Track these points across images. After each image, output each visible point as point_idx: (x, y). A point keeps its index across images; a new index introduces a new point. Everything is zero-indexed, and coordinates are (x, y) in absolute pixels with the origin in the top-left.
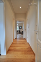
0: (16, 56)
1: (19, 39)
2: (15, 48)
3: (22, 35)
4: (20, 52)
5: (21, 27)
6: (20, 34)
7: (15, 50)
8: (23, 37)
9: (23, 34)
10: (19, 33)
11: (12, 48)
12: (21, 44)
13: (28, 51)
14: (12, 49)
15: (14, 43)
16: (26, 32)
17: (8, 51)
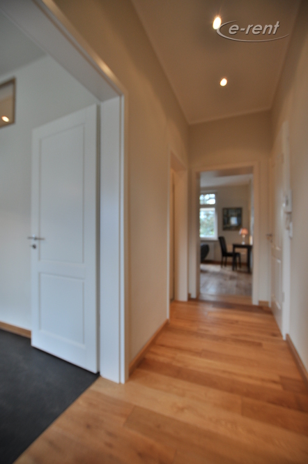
0: (182, 409)
1: (215, 304)
2: (179, 355)
3: (243, 280)
4: (214, 394)
5: (239, 213)
6: (228, 270)
7: (180, 373)
8: (248, 291)
9: (249, 272)
10: (223, 264)
11: (163, 356)
12: (224, 339)
13: (279, 402)
14: (161, 359)
15: (180, 324)
16: (275, 255)
17: (139, 366)
